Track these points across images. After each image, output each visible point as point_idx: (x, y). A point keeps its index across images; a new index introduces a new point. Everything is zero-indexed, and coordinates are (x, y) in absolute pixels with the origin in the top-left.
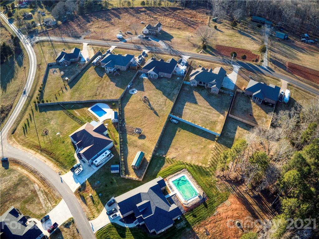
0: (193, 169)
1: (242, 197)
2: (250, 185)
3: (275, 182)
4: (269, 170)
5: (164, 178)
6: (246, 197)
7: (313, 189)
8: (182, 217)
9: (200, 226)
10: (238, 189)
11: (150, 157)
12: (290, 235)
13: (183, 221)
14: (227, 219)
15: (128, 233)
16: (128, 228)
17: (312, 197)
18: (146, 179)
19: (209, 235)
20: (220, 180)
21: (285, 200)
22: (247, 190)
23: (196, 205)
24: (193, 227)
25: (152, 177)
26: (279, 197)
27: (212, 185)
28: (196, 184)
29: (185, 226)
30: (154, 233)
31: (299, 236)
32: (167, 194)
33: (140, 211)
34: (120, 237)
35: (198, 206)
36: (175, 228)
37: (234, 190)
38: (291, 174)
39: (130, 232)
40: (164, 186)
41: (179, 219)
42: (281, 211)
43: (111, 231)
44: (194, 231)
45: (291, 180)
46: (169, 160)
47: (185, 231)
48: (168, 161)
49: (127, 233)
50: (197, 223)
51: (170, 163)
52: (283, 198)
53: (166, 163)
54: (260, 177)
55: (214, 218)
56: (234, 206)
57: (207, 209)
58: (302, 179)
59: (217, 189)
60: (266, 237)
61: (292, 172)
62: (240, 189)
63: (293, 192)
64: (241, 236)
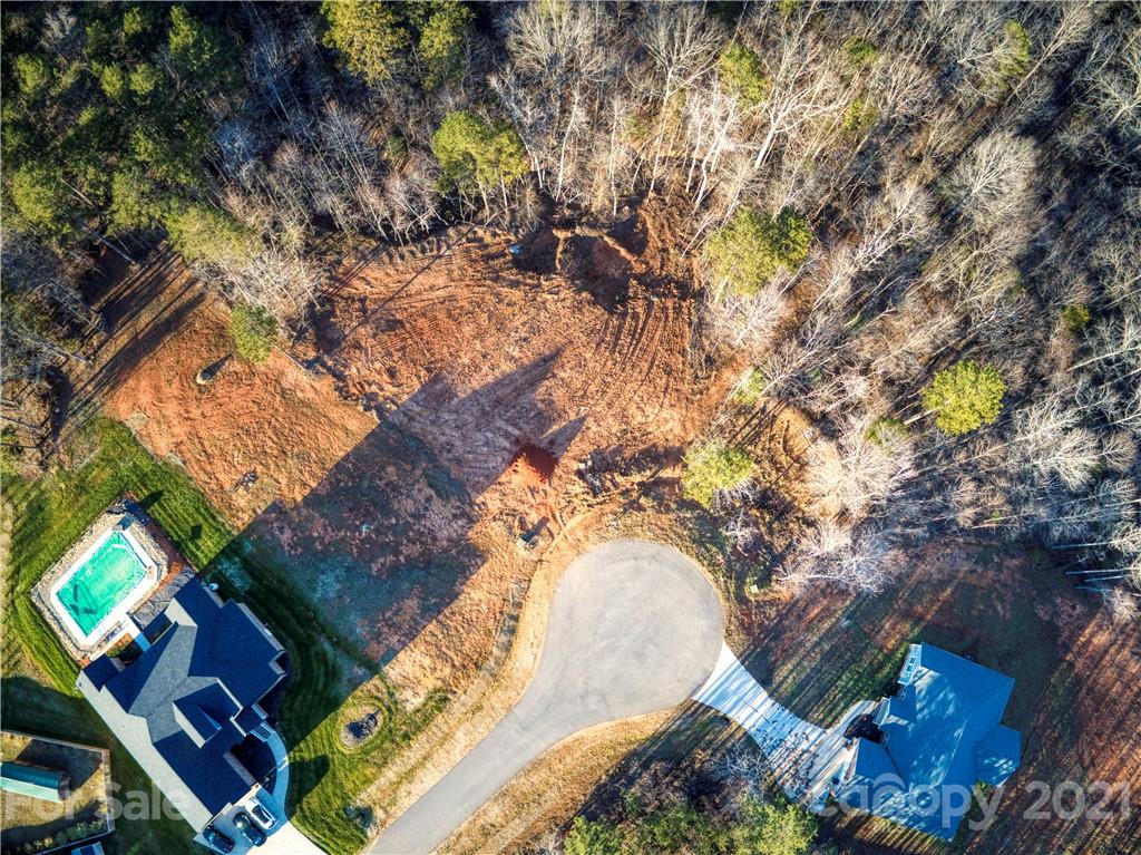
0: (25, 564)
1: (112, 369)
2: (65, 344)
3: (53, 253)
4: (12, 276)
5: (79, 667)
6: (111, 355)
7: (86, 116)
8: (209, 576)
9: (230, 507)
10: (82, 389)
11: (12, 737)
12: (238, 195)
13: (220, 572)
14: (191, 415)
15: (307, 751)
16: (289, 758)
17: (113, 119)
18: (99, 734)
19: (254, 471)
20: (55, 456)
21: (116, 217)
22: (84, 353)
23: (157, 531)
24: (235, 533)
25: (86, 716)
26: (108, 238)
27: (77, 486)
28: (82, 544)
29: (237, 559)
30: (282, 662)
31: (242, 163)
32: (135, 647)
33: (219, 729)
34: (329, 773)
35: (160, 526)
36: (249, 592)
37: (88, 402)
38: (28, 194)
39: (302, 745)
40: (110, 663)
41: (215, 586)
42: (157, 228)
43: (318, 811)
44: (249, 526)
45: (50, 194)
46: (9, 660)
47: (253, 556)
48: (13, 662)
49: (306, 756)
50: (220, 519)
51: (20, 654)
52: (111, 222)
53: (23, 669)
54: (36, 308)
55: (193, 463)
56: (145, 398)
57: (166, 493)
58: (47, 154)
59: (89, 465)
60: (245, 277)
61: (20, 192)
62: (81, 381)
63: (92, 186)
64: (247, 362)
